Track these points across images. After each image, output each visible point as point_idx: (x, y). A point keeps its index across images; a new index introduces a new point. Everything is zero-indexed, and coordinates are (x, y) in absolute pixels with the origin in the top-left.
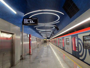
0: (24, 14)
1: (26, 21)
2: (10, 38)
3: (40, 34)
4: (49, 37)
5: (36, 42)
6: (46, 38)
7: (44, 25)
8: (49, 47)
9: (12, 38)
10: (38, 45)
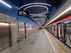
0: (19, 8)
1: (20, 13)
2: (8, 26)
3: (36, 22)
4: (43, 24)
5: (32, 28)
6: (41, 25)
7: (37, 15)
8: (43, 32)
9: (9, 26)
10: (34, 31)
